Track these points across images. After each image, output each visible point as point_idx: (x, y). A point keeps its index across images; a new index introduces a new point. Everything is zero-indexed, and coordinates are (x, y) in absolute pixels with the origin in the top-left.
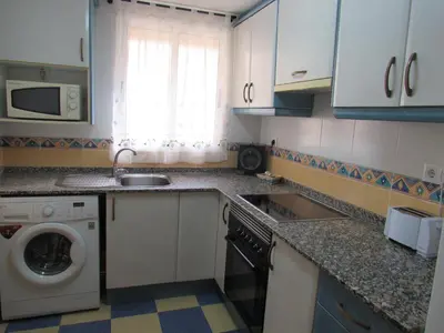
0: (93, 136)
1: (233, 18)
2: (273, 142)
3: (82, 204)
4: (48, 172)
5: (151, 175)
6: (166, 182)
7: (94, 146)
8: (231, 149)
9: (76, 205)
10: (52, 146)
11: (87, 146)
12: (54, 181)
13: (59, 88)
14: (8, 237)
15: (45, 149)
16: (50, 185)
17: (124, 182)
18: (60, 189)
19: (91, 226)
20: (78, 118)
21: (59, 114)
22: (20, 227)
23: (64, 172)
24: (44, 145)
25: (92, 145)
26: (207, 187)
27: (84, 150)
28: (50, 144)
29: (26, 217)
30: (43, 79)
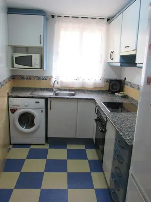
0: (46, 75)
1: (108, 20)
2: (125, 79)
3: (38, 102)
4: (28, 89)
5: (68, 92)
6: (74, 95)
7: (46, 79)
8: (107, 82)
9: (36, 102)
10: (30, 79)
11: (43, 79)
12: (30, 93)
13: (32, 56)
14: (13, 113)
15: (27, 80)
16: (28, 94)
17: (57, 95)
18: (31, 96)
19: (42, 111)
20: (39, 67)
21: (32, 66)
22: (17, 109)
23: (34, 90)
24: (27, 79)
25: (45, 79)
26: (86, 98)
27: (42, 81)
28: (29, 78)
29: (19, 106)
30: (27, 52)
